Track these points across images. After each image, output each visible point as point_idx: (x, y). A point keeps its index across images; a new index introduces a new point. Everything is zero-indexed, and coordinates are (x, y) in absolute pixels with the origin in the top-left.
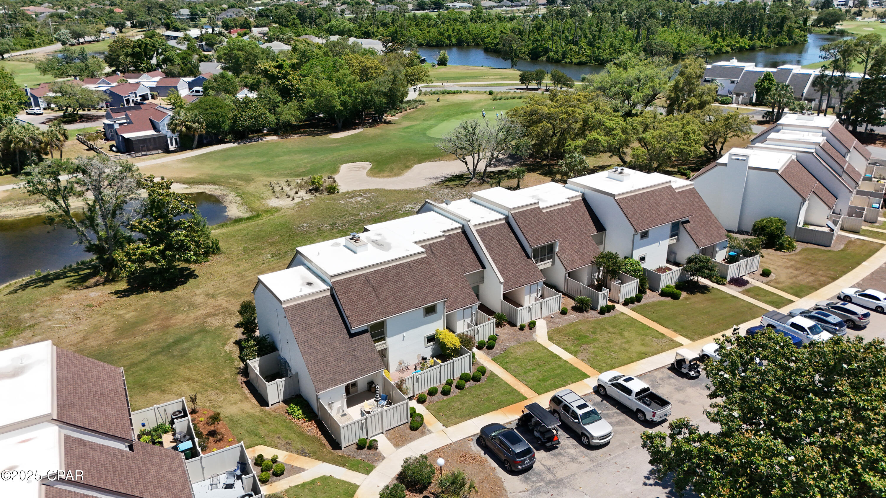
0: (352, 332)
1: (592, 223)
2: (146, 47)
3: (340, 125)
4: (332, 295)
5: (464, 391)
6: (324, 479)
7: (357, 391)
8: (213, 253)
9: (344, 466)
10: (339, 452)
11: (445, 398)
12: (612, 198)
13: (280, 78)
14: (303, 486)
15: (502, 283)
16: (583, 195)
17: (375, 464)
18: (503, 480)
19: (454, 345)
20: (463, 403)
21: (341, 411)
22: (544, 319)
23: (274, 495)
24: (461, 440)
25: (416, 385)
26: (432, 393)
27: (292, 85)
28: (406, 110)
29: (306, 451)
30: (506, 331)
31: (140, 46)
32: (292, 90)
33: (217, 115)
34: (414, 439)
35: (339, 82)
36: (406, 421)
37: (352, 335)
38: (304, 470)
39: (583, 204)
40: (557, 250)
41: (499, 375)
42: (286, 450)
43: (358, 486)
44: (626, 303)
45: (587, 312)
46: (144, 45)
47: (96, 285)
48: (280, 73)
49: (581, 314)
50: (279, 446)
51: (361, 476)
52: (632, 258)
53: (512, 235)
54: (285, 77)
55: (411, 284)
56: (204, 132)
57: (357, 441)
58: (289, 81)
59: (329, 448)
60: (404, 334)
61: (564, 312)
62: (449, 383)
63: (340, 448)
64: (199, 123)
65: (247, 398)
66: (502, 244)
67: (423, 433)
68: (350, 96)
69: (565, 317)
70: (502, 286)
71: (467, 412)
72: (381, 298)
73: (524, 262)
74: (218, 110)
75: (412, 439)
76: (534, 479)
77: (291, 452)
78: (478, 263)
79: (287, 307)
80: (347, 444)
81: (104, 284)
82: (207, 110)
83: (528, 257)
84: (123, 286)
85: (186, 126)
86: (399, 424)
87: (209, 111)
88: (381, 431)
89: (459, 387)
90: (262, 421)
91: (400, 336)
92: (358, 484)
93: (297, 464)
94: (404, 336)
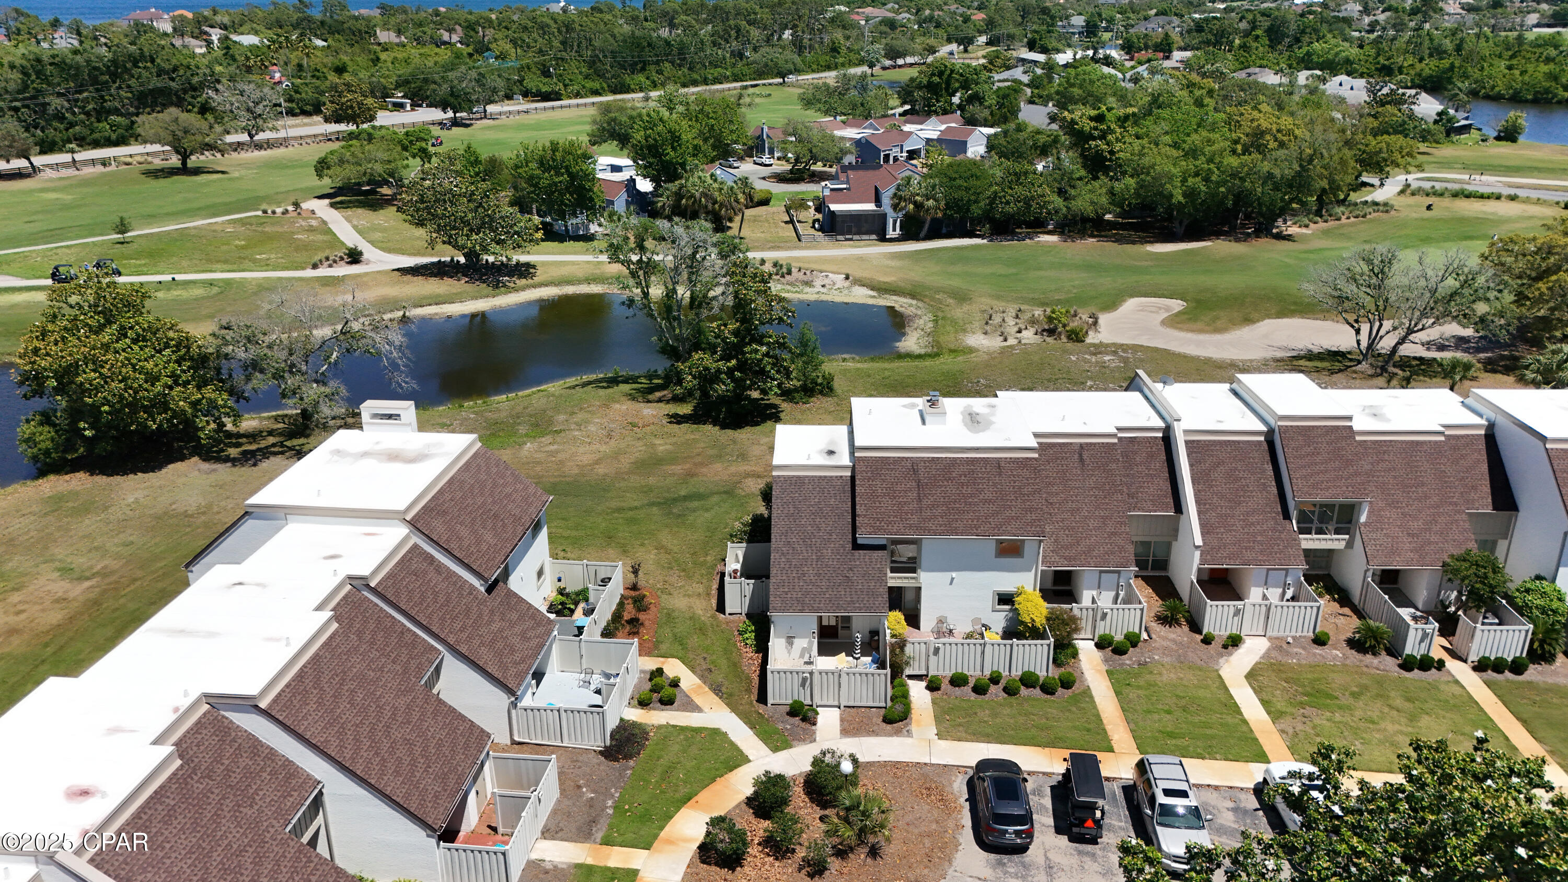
0: (859, 541)
1: (1487, 489)
2: (950, 75)
3: (1180, 230)
4: (853, 478)
5: (1013, 699)
6: (716, 733)
7: (850, 637)
8: (821, 392)
9: (752, 727)
10: (761, 708)
11: (973, 696)
12: (1540, 444)
13: (1094, 139)
14: (683, 729)
15: (1197, 547)
16: (1491, 427)
17: (794, 743)
18: (960, 848)
19: (1033, 620)
20: (995, 715)
21: (807, 656)
22: (1270, 639)
23: (640, 724)
24: (945, 766)
25: (933, 659)
26: (958, 681)
27: (1112, 153)
28: (1339, 219)
29: (724, 689)
30: (1172, 636)
31: (941, 74)
32: (1110, 160)
33: (967, 189)
34: (877, 735)
35: (1193, 153)
36: (883, 704)
37: (856, 546)
38: (698, 709)
39: (1482, 446)
40: (1363, 519)
41: (1097, 700)
42: (702, 677)
43: (749, 761)
44: (1481, 667)
45: (1374, 654)
46: (948, 72)
47: (660, 400)
48: (1096, 129)
49: (1360, 656)
50: (698, 669)
51: (763, 749)
52: (1553, 580)
53: (1269, 468)
54: (1103, 137)
55: (988, 495)
56: (940, 215)
57: (790, 702)
58: (1108, 144)
59: (754, 697)
60: (954, 574)
61: (1320, 640)
62: (995, 678)
63: (766, 704)
64: (935, 200)
65: (708, 594)
66: (1237, 479)
67: (898, 733)
68: (1207, 180)
69: (1318, 650)
70: (1197, 554)
71: (990, 731)
72: (925, 502)
73: (1271, 523)
74: (973, 182)
75: (874, 733)
76: (1012, 870)
77: (705, 683)
78: (1170, 500)
79: (779, 477)
80: (777, 701)
81: (668, 402)
82: (955, 179)
83: (1287, 516)
84: (685, 409)
85: (915, 203)
86: (871, 704)
88: (836, 703)
89: (1010, 691)
90: (702, 630)
91: (947, 576)
92: (751, 758)
93: (698, 700)
94: (953, 579)
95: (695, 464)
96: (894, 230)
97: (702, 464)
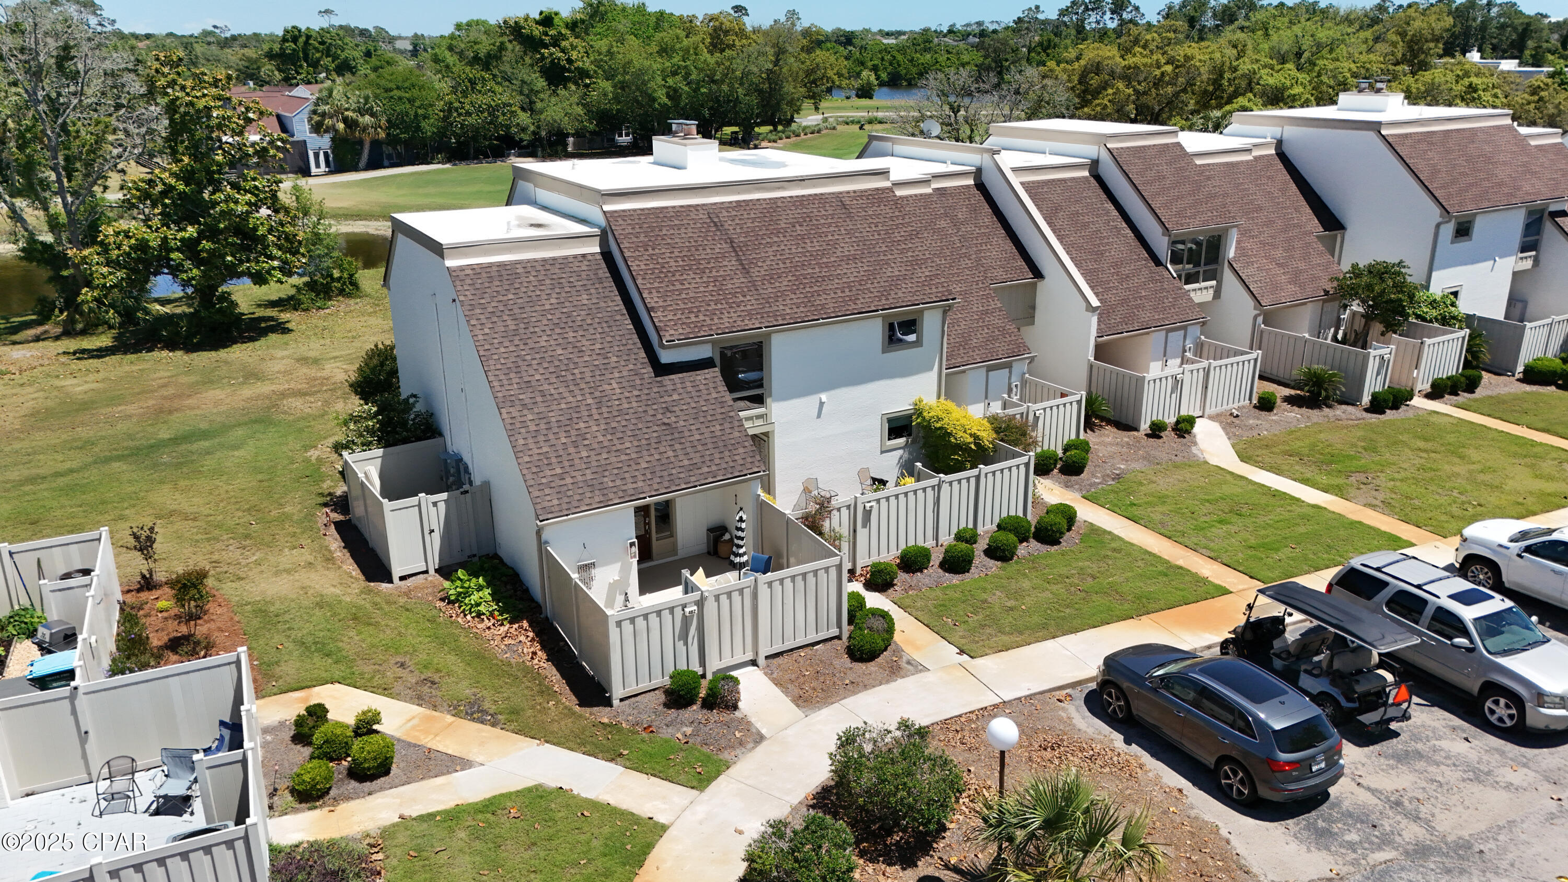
0: (666, 357)
1: (1308, 210)
2: (306, 43)
4: (607, 255)
5: (1012, 566)
6: (537, 797)
7: (674, 551)
9: (613, 757)
10: (603, 715)
11: (955, 579)
12: (1371, 135)
13: (546, 46)
14: (453, 816)
15: (1094, 309)
16: (1279, 143)
17: (726, 755)
19: (976, 437)
20: (1018, 595)
21: (620, 599)
22: (1211, 418)
23: (334, 844)
24: (1030, 697)
25: (862, 533)
26: (912, 562)
27: (570, 61)
29: (487, 705)
30: (1109, 440)
31: (295, 40)
32: (569, 71)
33: (411, 101)
34: (866, 687)
35: (665, 51)
36: (834, 631)
37: (661, 369)
38: (464, 764)
39: (1280, 166)
40: (1231, 253)
41: (1116, 532)
42: (419, 700)
43: (664, 828)
44: (1437, 391)
45: (1330, 407)
46: (303, 39)
48: (546, 34)
49: (1315, 412)
50: (398, 687)
51: (677, 795)
52: (1427, 288)
53: (1110, 206)
54: (555, 44)
55: (846, 248)
56: (382, 135)
57: (667, 681)
58: (563, 51)
59: (569, 699)
60: (824, 397)
61: (1265, 405)
62: (967, 537)
63: (608, 703)
64: (373, 115)
65: (329, 560)
66: (1085, 226)
67: (895, 671)
69: (1273, 417)
70: (1095, 319)
71: (1036, 619)
72: (754, 272)
73: (1145, 272)
74: (415, 92)
75: (856, 687)
76: (1353, 837)
77: (435, 708)
78: (1021, 263)
79: (462, 268)
80: (632, 689)
82: (391, 90)
83: (1158, 262)
85: (345, 120)
86: (812, 637)
87: (396, 93)
88: (749, 656)
89: (998, 552)
90: (357, 618)
91: (810, 403)
92: (662, 819)
93: (447, 745)
94: (822, 404)
95: (165, 398)
96: (318, 166)
97: (180, 396)
